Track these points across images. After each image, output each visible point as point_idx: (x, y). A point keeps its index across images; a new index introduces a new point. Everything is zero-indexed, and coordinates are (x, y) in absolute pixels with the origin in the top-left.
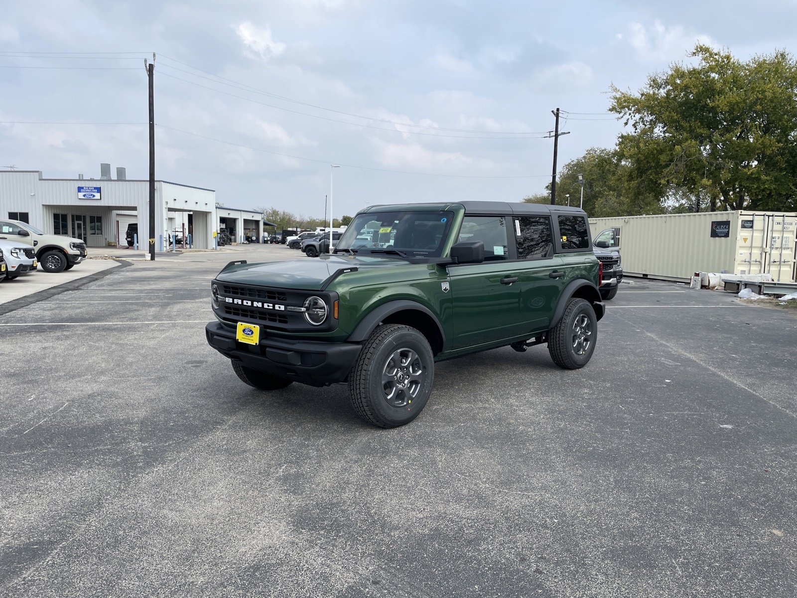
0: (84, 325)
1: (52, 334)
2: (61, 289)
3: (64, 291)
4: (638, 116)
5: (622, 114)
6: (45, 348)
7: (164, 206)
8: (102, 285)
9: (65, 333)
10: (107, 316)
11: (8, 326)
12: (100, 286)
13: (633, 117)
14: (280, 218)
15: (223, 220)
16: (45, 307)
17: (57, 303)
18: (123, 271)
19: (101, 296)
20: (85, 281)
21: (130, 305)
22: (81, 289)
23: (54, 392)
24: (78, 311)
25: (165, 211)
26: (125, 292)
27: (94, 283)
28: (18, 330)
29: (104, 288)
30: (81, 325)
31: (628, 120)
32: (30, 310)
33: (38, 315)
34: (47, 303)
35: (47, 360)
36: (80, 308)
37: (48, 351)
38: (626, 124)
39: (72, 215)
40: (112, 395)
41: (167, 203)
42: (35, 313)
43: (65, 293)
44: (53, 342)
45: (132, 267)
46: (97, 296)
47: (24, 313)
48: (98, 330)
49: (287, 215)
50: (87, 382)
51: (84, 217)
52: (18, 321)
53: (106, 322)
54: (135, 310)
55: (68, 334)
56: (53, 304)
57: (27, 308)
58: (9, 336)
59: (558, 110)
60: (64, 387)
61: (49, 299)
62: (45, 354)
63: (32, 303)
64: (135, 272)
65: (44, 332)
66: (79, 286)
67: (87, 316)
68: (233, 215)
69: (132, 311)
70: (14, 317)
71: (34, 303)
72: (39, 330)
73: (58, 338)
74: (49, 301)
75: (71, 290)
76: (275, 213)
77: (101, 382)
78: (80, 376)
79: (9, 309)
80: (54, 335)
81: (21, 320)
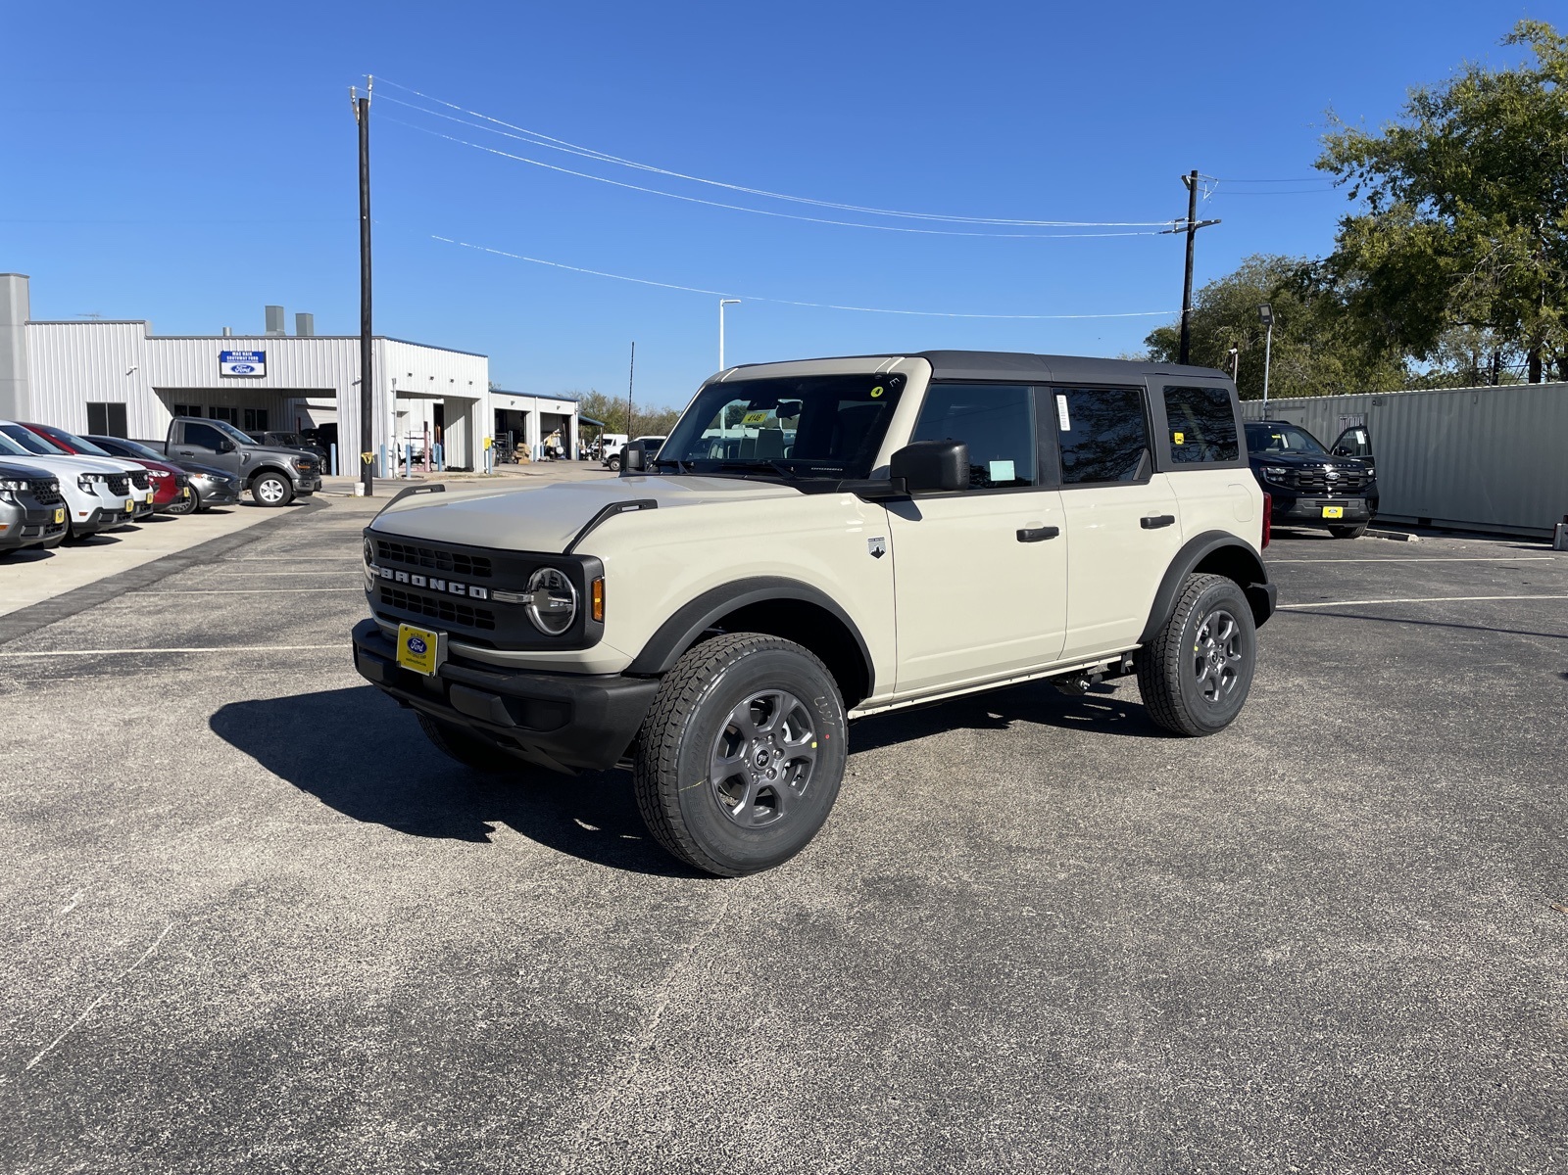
0: (228, 653)
1: (152, 680)
2: (184, 561)
3: (188, 566)
4: (1379, 179)
5: (1342, 175)
6: (129, 723)
7: (389, 386)
8: (269, 551)
9: (183, 676)
10: (280, 627)
11: (50, 657)
12: (263, 553)
13: (1368, 181)
14: (608, 410)
15: (500, 414)
16: (144, 604)
17: (172, 595)
18: (310, 520)
19: (267, 578)
20: (234, 542)
21: (329, 598)
22: (224, 561)
23: (138, 881)
24: (216, 614)
25: (391, 397)
26: (318, 568)
27: (253, 546)
28: (74, 669)
29: (272, 557)
30: (222, 654)
31: (1357, 187)
32: (109, 615)
33: (125, 626)
34: (149, 596)
35: (130, 763)
36: (220, 607)
37: (136, 731)
38: (1353, 195)
39: (210, 408)
40: (295, 892)
41: (394, 381)
42: (118, 620)
43: (191, 569)
44: (150, 702)
45: (329, 510)
46: (259, 577)
47: (94, 621)
48: (259, 666)
49: (621, 405)
50: (228, 841)
51: (234, 411)
52: (76, 645)
53: (278, 643)
54: (343, 612)
55: (189, 678)
56: (162, 599)
57: (103, 609)
58: (49, 687)
59: (1194, 174)
60: (164, 857)
61: (155, 585)
62: (127, 743)
63: (116, 596)
64: (334, 522)
65: (134, 673)
66: (221, 554)
67: (235, 630)
68: (519, 404)
69: (335, 614)
70: (70, 632)
71: (120, 595)
72: (121, 665)
73: (165, 693)
74: (156, 590)
75: (203, 563)
76: (598, 400)
77: (267, 840)
78: (209, 818)
79: (64, 610)
80: (156, 681)
81: (86, 640)
